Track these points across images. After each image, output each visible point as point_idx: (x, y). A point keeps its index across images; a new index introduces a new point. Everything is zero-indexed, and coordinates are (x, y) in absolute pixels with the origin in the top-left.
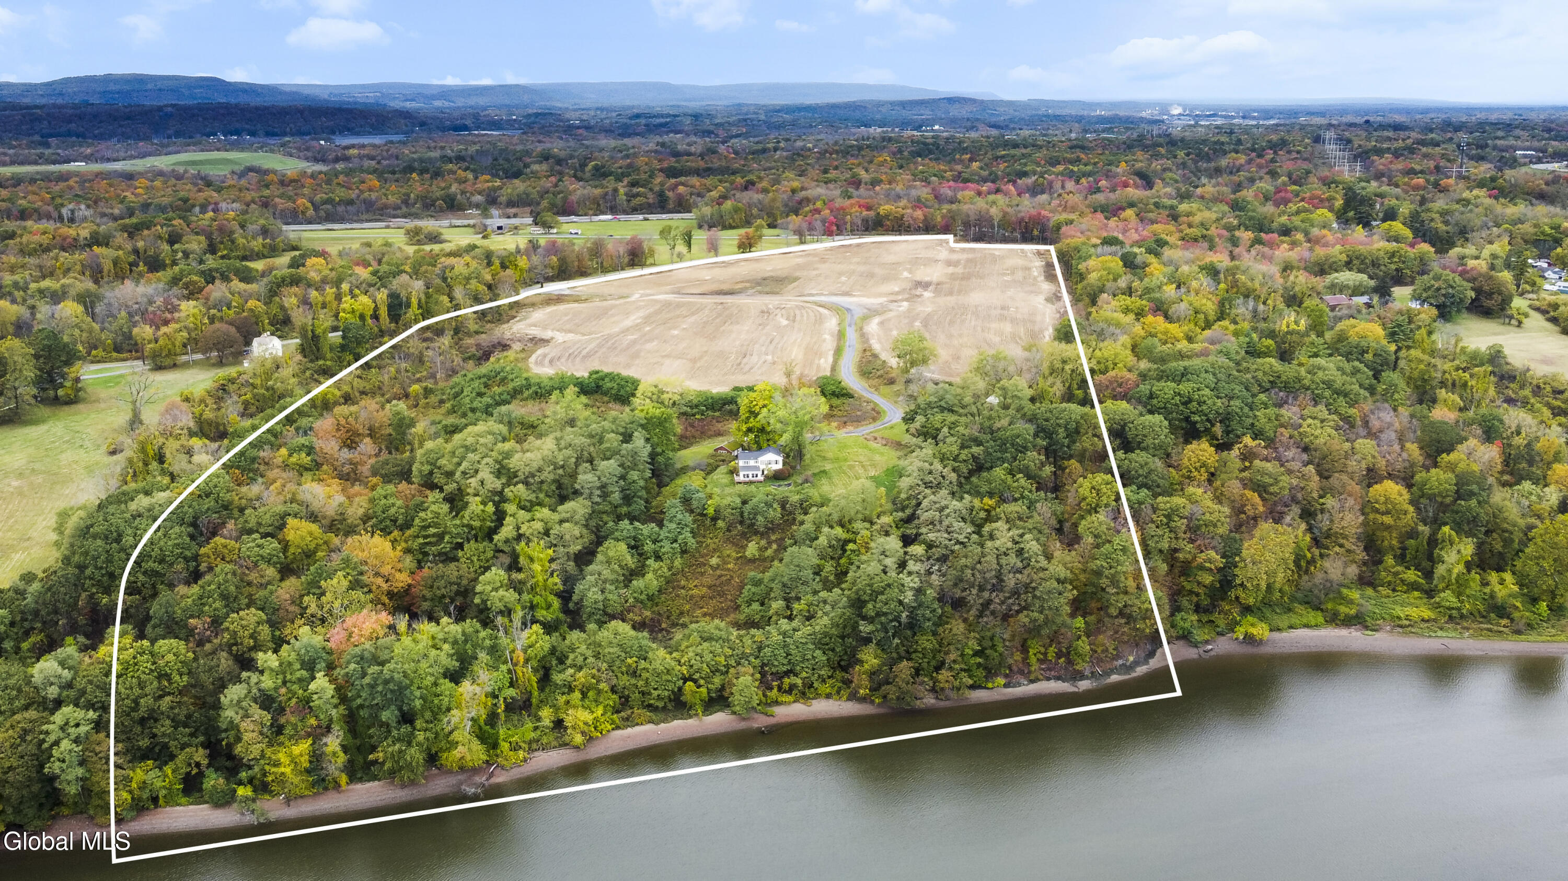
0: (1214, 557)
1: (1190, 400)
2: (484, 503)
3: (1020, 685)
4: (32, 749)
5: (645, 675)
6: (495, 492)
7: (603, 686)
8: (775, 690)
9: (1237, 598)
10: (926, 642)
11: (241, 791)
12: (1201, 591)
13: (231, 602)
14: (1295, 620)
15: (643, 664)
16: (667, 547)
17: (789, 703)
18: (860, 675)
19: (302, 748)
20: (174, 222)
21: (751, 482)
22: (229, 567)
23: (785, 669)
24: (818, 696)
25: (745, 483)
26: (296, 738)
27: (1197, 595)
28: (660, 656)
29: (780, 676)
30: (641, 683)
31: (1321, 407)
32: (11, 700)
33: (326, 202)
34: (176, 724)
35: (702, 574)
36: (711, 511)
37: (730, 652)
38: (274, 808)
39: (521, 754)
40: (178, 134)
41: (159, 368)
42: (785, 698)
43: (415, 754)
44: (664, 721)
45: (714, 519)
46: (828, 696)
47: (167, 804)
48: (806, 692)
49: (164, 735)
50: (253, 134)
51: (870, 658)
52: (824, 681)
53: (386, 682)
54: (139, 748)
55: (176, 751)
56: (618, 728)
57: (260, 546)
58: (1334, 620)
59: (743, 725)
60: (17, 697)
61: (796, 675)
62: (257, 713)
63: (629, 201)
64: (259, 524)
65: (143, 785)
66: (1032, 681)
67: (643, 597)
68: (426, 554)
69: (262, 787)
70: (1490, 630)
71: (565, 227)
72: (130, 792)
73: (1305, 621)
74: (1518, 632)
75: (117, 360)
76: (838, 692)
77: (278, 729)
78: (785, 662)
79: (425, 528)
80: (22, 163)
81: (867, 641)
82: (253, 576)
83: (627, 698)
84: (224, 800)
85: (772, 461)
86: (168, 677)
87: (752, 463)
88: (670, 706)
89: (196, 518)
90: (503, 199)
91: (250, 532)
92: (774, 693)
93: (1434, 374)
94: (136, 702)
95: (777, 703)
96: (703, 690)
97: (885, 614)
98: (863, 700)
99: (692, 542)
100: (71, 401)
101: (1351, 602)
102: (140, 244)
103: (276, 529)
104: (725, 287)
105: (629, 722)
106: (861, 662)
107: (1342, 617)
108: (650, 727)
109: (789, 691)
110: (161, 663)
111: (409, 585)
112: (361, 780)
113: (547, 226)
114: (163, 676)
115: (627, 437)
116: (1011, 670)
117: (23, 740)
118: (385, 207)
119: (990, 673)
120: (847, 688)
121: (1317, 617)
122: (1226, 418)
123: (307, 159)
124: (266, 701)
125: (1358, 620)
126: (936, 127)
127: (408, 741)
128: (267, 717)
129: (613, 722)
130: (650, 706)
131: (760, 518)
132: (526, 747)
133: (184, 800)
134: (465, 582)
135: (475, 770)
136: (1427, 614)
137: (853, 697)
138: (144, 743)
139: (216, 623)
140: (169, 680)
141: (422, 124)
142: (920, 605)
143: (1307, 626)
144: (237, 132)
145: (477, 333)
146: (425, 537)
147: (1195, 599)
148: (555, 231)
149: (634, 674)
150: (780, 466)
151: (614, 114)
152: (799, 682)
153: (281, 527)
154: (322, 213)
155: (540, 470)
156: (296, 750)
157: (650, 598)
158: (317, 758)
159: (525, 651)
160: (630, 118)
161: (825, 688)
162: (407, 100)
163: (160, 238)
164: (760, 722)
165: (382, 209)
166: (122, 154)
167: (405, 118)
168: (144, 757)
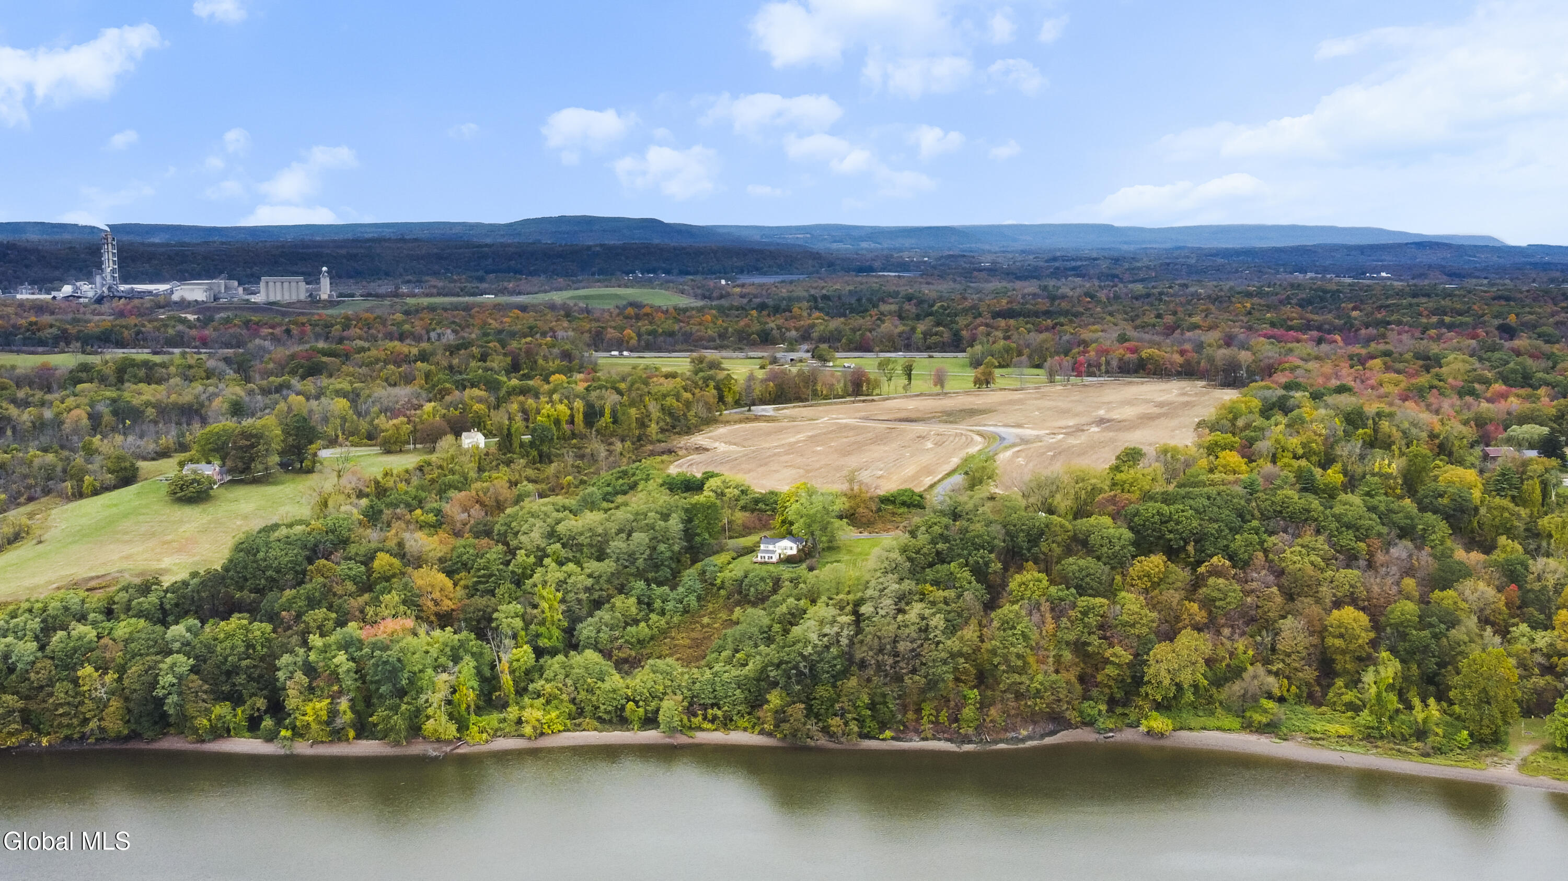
0: (1121, 654)
1: (1170, 519)
2: (527, 556)
3: (911, 740)
4: (150, 679)
5: (598, 692)
6: (538, 548)
7: (565, 697)
8: (700, 718)
9: (1147, 694)
10: (822, 691)
11: (283, 733)
12: (1112, 683)
13: (313, 603)
14: (1211, 722)
15: (600, 684)
16: (670, 606)
17: (708, 730)
18: (766, 712)
19: (322, 705)
20: (491, 345)
21: (766, 563)
22: (321, 579)
23: (710, 702)
24: (737, 728)
25: (761, 563)
26: (321, 698)
27: (1110, 687)
28: (615, 680)
29: (705, 707)
30: (594, 698)
31: (1321, 538)
32: (149, 648)
33: (650, 333)
34: (250, 678)
35: (693, 630)
36: (718, 581)
37: (669, 683)
38: (303, 748)
39: (485, 736)
40: (601, 272)
41: (388, 452)
42: (706, 725)
43: (398, 721)
44: (607, 731)
45: (722, 587)
46: (745, 729)
47: (236, 735)
48: (727, 723)
49: (240, 684)
50: (668, 272)
51: (775, 699)
52: (743, 716)
53: (386, 663)
54: (223, 692)
55: (246, 697)
56: (569, 730)
57: (350, 569)
58: (1249, 727)
59: (668, 741)
60: (153, 646)
61: (719, 708)
62: (299, 676)
63: (925, 339)
64: (357, 554)
65: (220, 717)
66: (924, 739)
67: (634, 640)
68: (477, 590)
69: (298, 733)
70: (1399, 751)
71: (838, 362)
72: (210, 720)
73: (1219, 724)
74: (1427, 755)
75: (366, 445)
76: (753, 727)
77: (311, 689)
78: (711, 696)
79: (479, 570)
80: (445, 295)
81: (775, 684)
82: (338, 589)
83: (582, 709)
84: (271, 737)
85: (788, 547)
86: (253, 647)
87: (771, 547)
88: (615, 720)
89: (316, 545)
90: (815, 335)
91: (350, 559)
92: (696, 721)
93: (1516, 523)
94: (226, 659)
95: (700, 729)
96: (641, 710)
97: (787, 663)
98: (770, 734)
99: (694, 604)
100: (310, 471)
101: (1266, 711)
102: (455, 361)
103: (368, 560)
104: (913, 416)
105: (578, 727)
106: (768, 702)
107: (1256, 724)
108: (596, 733)
109: (712, 721)
110: (250, 636)
111: (453, 610)
112: (367, 738)
113: (823, 359)
114: (249, 645)
115: (665, 517)
116: (905, 726)
117: (146, 672)
118: (701, 339)
119: (883, 726)
120: (756, 725)
121: (1236, 723)
122: (1200, 539)
123: (696, 296)
124: (310, 670)
125: (1270, 728)
126: (1383, 274)
127: (395, 709)
128: (305, 680)
129: (565, 725)
130: (600, 718)
131: (752, 589)
132: (492, 732)
133: (247, 734)
134: (489, 610)
135: (448, 742)
136: (1345, 730)
137: (762, 732)
138: (226, 688)
139: (299, 616)
140: (254, 649)
141: (831, 265)
142: (822, 660)
143: (1218, 729)
144: (654, 271)
145: (659, 441)
146: (479, 577)
147: (1107, 690)
148: (831, 364)
149: (590, 691)
150: (794, 552)
151: (1031, 257)
152: (719, 713)
153: (372, 558)
154: (643, 343)
155: (581, 534)
156: (318, 705)
157: (639, 641)
158: (333, 713)
159: (511, 663)
160: (1047, 261)
161: (743, 723)
162: (835, 241)
163: (474, 357)
164: (682, 739)
165: (697, 341)
166: (536, 289)
167: (814, 259)
168: (225, 699)
